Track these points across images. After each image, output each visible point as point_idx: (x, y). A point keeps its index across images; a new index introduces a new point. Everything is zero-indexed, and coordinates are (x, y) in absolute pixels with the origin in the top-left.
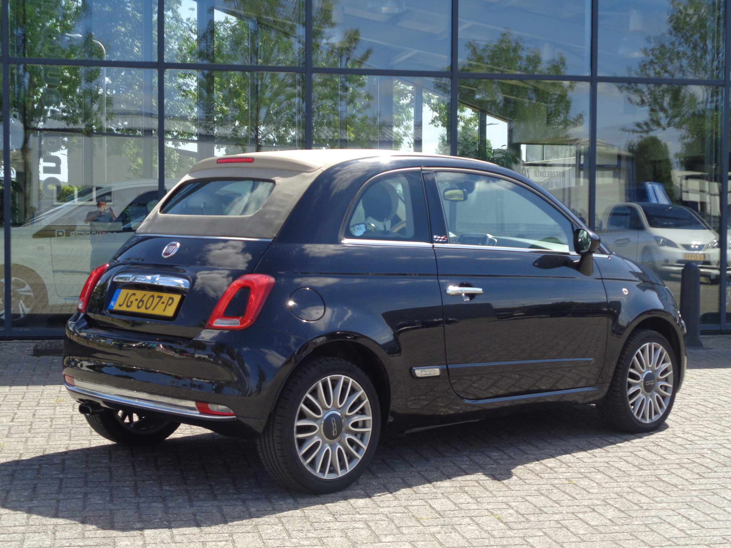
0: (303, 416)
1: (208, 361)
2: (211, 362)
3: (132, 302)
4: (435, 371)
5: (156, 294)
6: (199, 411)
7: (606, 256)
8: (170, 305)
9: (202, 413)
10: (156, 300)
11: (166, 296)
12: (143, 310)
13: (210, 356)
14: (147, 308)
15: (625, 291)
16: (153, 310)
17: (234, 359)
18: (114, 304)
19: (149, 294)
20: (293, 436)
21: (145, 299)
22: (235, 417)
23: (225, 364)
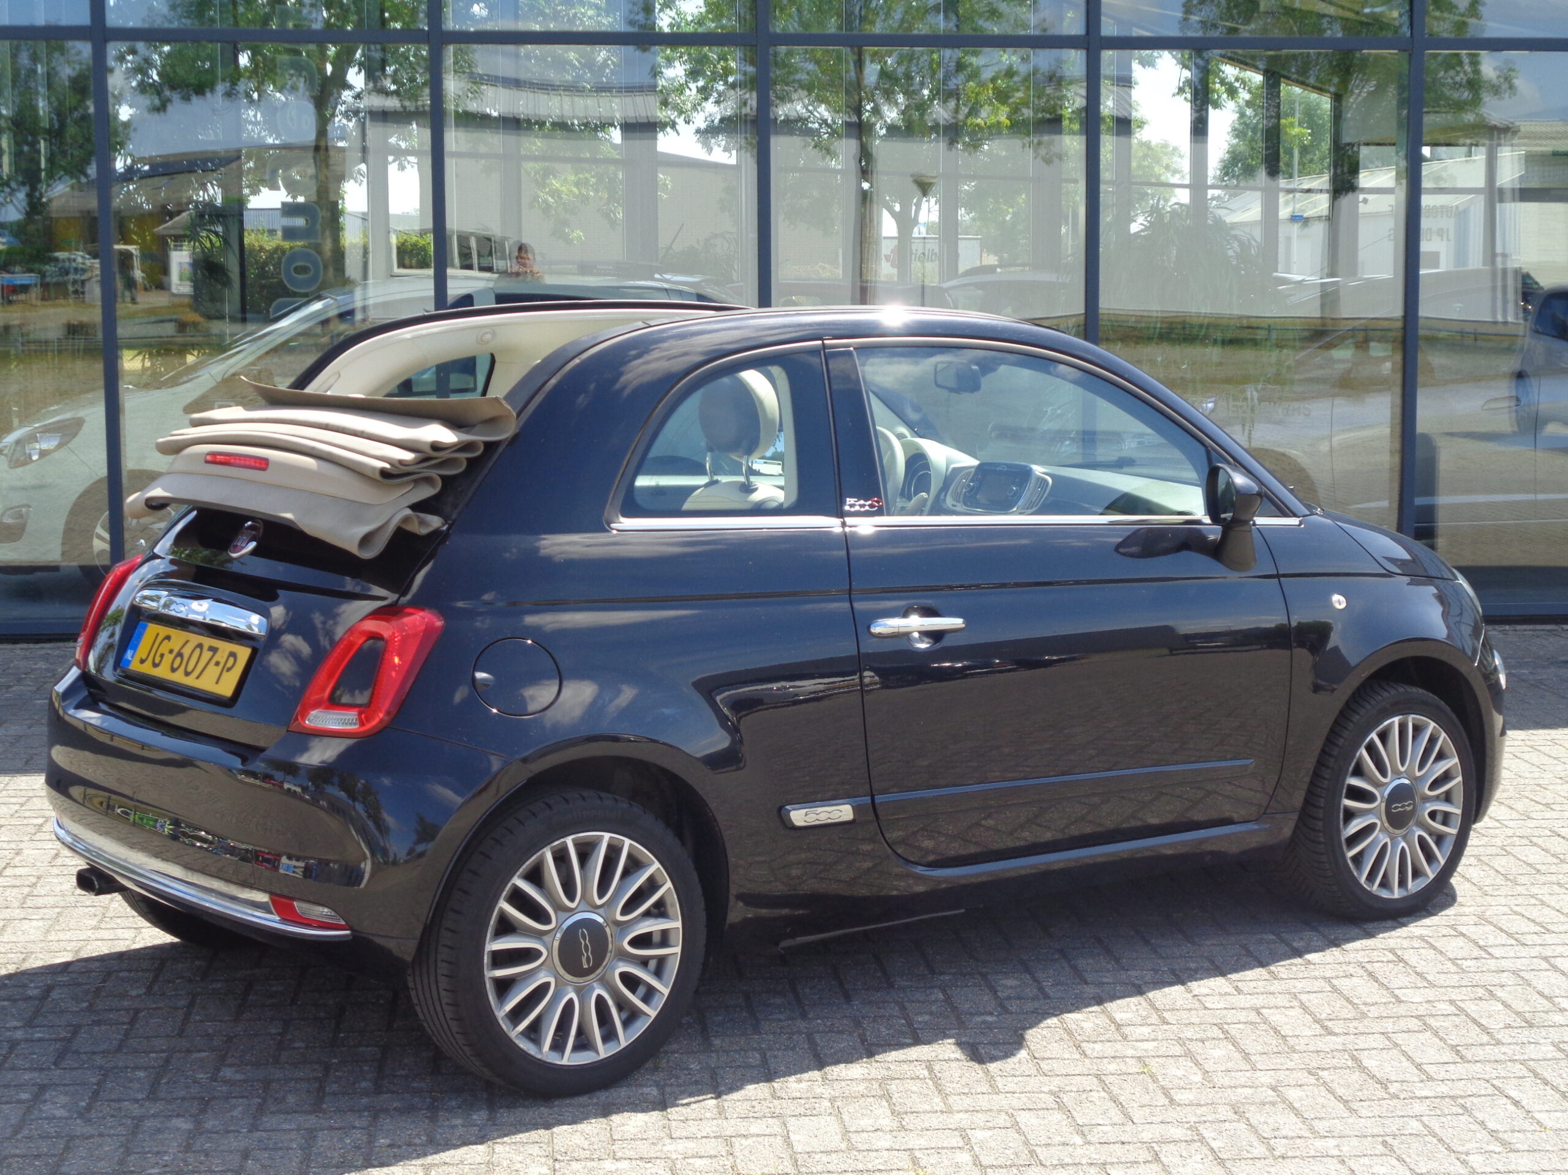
0: (506, 927)
1: (302, 799)
2: (306, 801)
3: (162, 656)
4: (843, 812)
5: (208, 642)
6: (279, 914)
7: (1294, 521)
8: (229, 670)
9: (285, 920)
10: (207, 654)
11: (224, 647)
12: (178, 677)
13: (305, 789)
14: (187, 674)
15: (1339, 601)
16: (198, 678)
17: (354, 799)
18: (132, 657)
19: (195, 639)
20: (482, 975)
21: (186, 652)
22: (348, 932)
23: (335, 808)
